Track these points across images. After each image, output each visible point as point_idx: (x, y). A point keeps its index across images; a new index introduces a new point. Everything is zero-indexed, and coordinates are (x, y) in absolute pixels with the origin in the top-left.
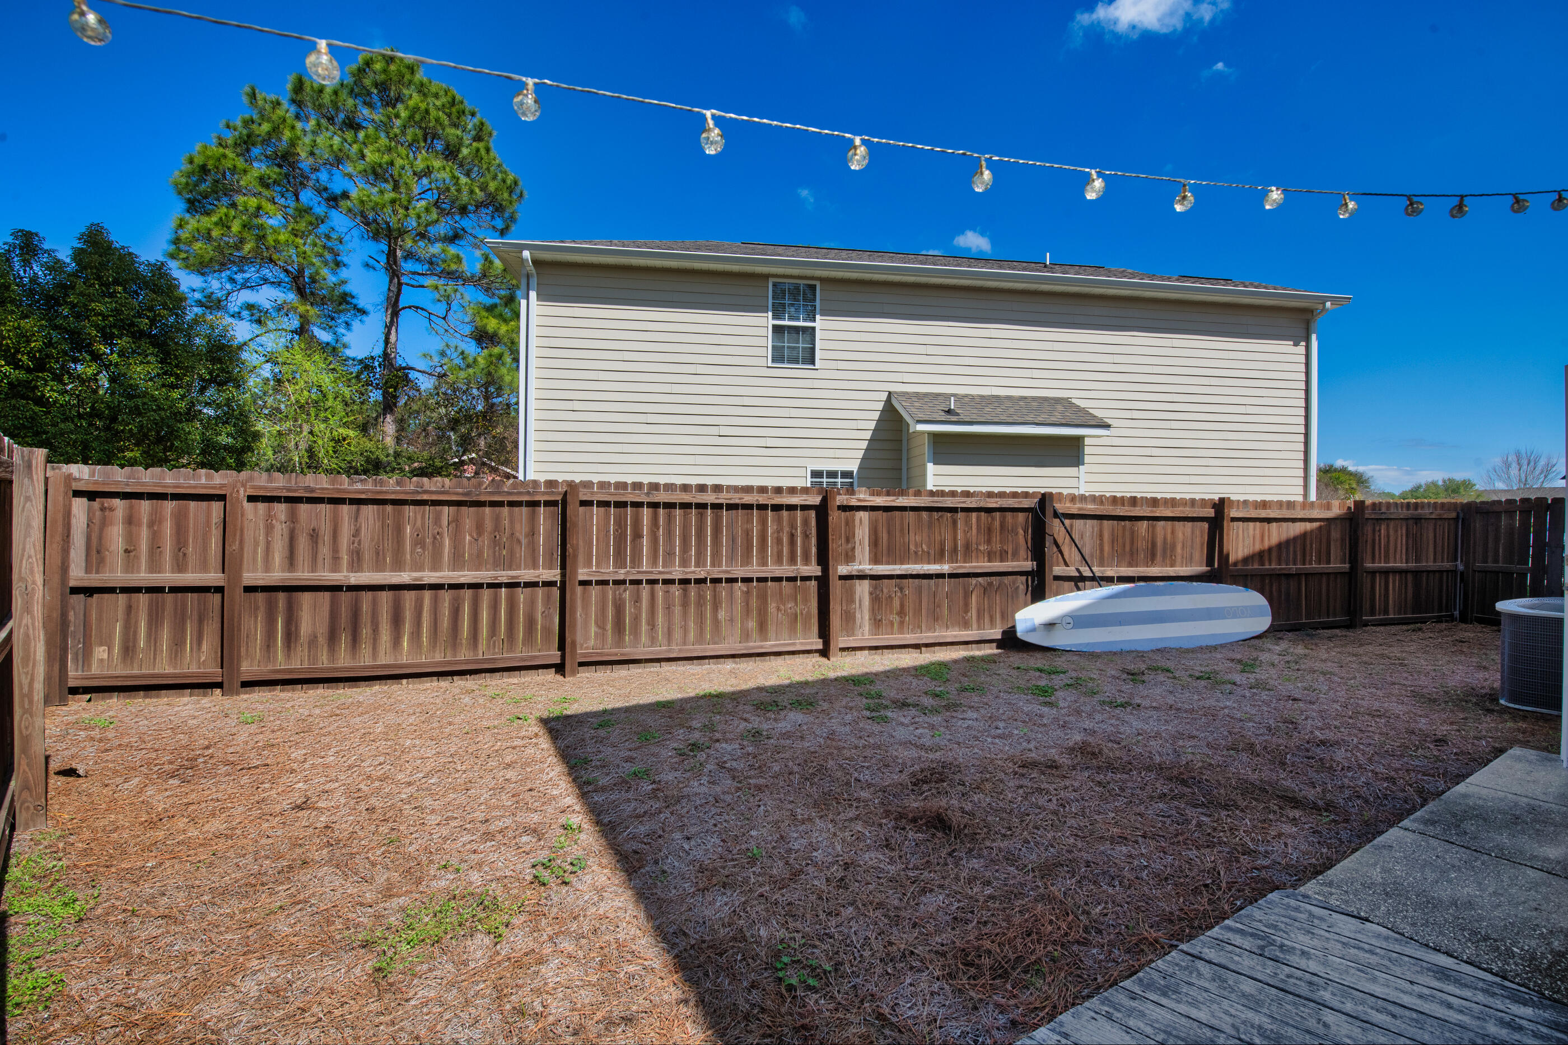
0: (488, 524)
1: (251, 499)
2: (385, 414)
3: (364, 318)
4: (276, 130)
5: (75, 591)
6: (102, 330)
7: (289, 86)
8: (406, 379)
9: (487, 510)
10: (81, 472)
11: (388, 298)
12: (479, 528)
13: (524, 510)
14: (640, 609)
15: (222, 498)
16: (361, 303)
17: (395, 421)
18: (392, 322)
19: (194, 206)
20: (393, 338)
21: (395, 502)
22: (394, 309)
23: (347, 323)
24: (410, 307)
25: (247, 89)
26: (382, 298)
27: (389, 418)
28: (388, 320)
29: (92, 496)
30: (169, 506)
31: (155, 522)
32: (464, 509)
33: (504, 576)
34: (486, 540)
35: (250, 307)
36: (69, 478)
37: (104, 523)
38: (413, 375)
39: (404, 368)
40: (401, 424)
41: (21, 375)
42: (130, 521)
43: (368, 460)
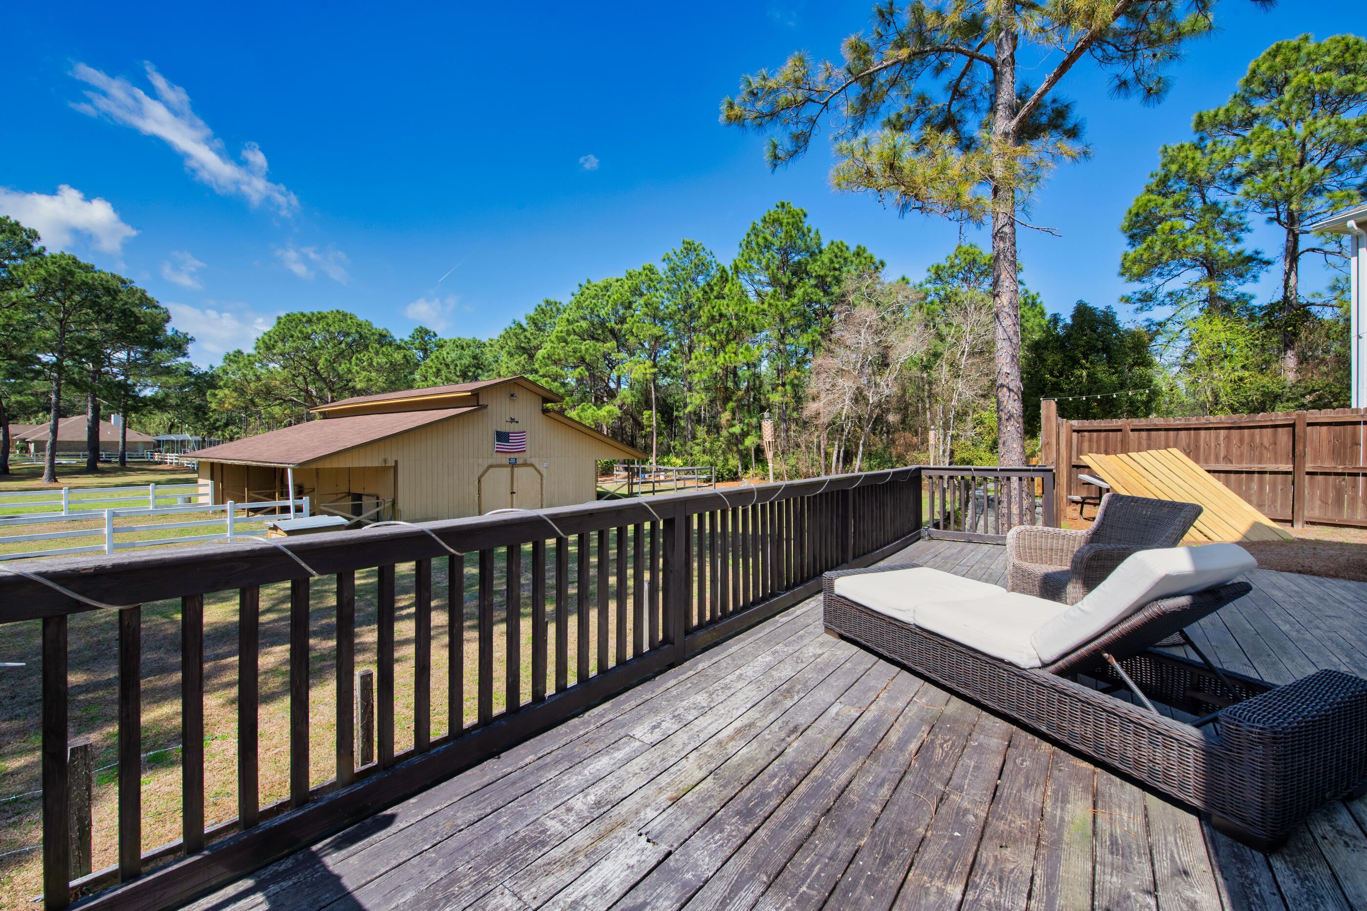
0: (1247, 439)
1: (1132, 430)
2: (1285, 351)
3: (1270, 267)
4: (1182, 166)
5: (1074, 466)
6: (1083, 353)
7: (1192, 125)
8: (1307, 314)
9: (1246, 431)
10: (1075, 423)
11: (1287, 249)
12: (1241, 441)
13: (1269, 430)
14: (1357, 493)
15: (1120, 430)
16: (1265, 257)
17: (1297, 355)
18: (1291, 269)
19: (1133, 239)
20: (1292, 282)
21: (1195, 429)
22: (1293, 255)
23: (1254, 277)
24: (1308, 250)
25: (1161, 148)
26: (1282, 250)
27: (1290, 353)
28: (1288, 266)
29: (1078, 431)
30: (1103, 434)
31: (1098, 441)
32: (1233, 431)
33: (1255, 467)
34: (1245, 448)
35: (1170, 294)
36: (1072, 426)
37: (1082, 442)
38: (1314, 309)
39: (1304, 306)
40: (1303, 359)
41: (1054, 379)
42: (1090, 440)
43: (1264, 394)
